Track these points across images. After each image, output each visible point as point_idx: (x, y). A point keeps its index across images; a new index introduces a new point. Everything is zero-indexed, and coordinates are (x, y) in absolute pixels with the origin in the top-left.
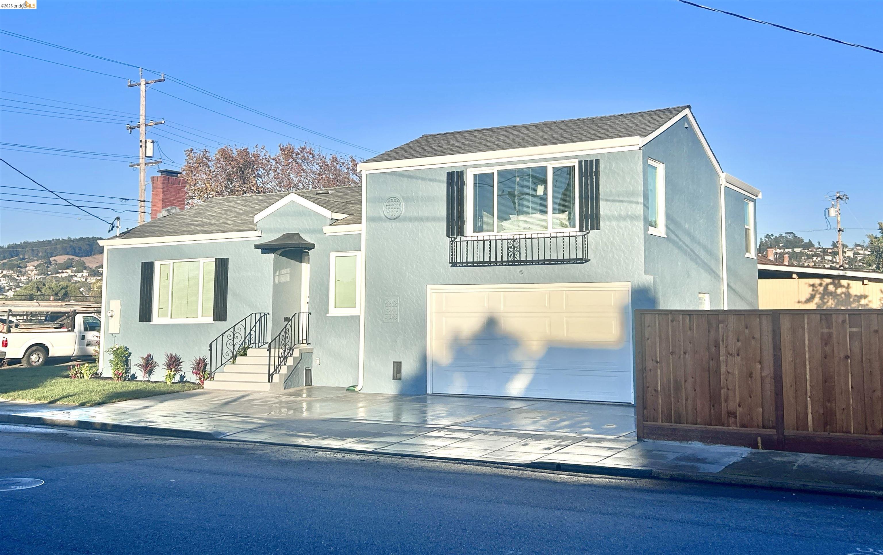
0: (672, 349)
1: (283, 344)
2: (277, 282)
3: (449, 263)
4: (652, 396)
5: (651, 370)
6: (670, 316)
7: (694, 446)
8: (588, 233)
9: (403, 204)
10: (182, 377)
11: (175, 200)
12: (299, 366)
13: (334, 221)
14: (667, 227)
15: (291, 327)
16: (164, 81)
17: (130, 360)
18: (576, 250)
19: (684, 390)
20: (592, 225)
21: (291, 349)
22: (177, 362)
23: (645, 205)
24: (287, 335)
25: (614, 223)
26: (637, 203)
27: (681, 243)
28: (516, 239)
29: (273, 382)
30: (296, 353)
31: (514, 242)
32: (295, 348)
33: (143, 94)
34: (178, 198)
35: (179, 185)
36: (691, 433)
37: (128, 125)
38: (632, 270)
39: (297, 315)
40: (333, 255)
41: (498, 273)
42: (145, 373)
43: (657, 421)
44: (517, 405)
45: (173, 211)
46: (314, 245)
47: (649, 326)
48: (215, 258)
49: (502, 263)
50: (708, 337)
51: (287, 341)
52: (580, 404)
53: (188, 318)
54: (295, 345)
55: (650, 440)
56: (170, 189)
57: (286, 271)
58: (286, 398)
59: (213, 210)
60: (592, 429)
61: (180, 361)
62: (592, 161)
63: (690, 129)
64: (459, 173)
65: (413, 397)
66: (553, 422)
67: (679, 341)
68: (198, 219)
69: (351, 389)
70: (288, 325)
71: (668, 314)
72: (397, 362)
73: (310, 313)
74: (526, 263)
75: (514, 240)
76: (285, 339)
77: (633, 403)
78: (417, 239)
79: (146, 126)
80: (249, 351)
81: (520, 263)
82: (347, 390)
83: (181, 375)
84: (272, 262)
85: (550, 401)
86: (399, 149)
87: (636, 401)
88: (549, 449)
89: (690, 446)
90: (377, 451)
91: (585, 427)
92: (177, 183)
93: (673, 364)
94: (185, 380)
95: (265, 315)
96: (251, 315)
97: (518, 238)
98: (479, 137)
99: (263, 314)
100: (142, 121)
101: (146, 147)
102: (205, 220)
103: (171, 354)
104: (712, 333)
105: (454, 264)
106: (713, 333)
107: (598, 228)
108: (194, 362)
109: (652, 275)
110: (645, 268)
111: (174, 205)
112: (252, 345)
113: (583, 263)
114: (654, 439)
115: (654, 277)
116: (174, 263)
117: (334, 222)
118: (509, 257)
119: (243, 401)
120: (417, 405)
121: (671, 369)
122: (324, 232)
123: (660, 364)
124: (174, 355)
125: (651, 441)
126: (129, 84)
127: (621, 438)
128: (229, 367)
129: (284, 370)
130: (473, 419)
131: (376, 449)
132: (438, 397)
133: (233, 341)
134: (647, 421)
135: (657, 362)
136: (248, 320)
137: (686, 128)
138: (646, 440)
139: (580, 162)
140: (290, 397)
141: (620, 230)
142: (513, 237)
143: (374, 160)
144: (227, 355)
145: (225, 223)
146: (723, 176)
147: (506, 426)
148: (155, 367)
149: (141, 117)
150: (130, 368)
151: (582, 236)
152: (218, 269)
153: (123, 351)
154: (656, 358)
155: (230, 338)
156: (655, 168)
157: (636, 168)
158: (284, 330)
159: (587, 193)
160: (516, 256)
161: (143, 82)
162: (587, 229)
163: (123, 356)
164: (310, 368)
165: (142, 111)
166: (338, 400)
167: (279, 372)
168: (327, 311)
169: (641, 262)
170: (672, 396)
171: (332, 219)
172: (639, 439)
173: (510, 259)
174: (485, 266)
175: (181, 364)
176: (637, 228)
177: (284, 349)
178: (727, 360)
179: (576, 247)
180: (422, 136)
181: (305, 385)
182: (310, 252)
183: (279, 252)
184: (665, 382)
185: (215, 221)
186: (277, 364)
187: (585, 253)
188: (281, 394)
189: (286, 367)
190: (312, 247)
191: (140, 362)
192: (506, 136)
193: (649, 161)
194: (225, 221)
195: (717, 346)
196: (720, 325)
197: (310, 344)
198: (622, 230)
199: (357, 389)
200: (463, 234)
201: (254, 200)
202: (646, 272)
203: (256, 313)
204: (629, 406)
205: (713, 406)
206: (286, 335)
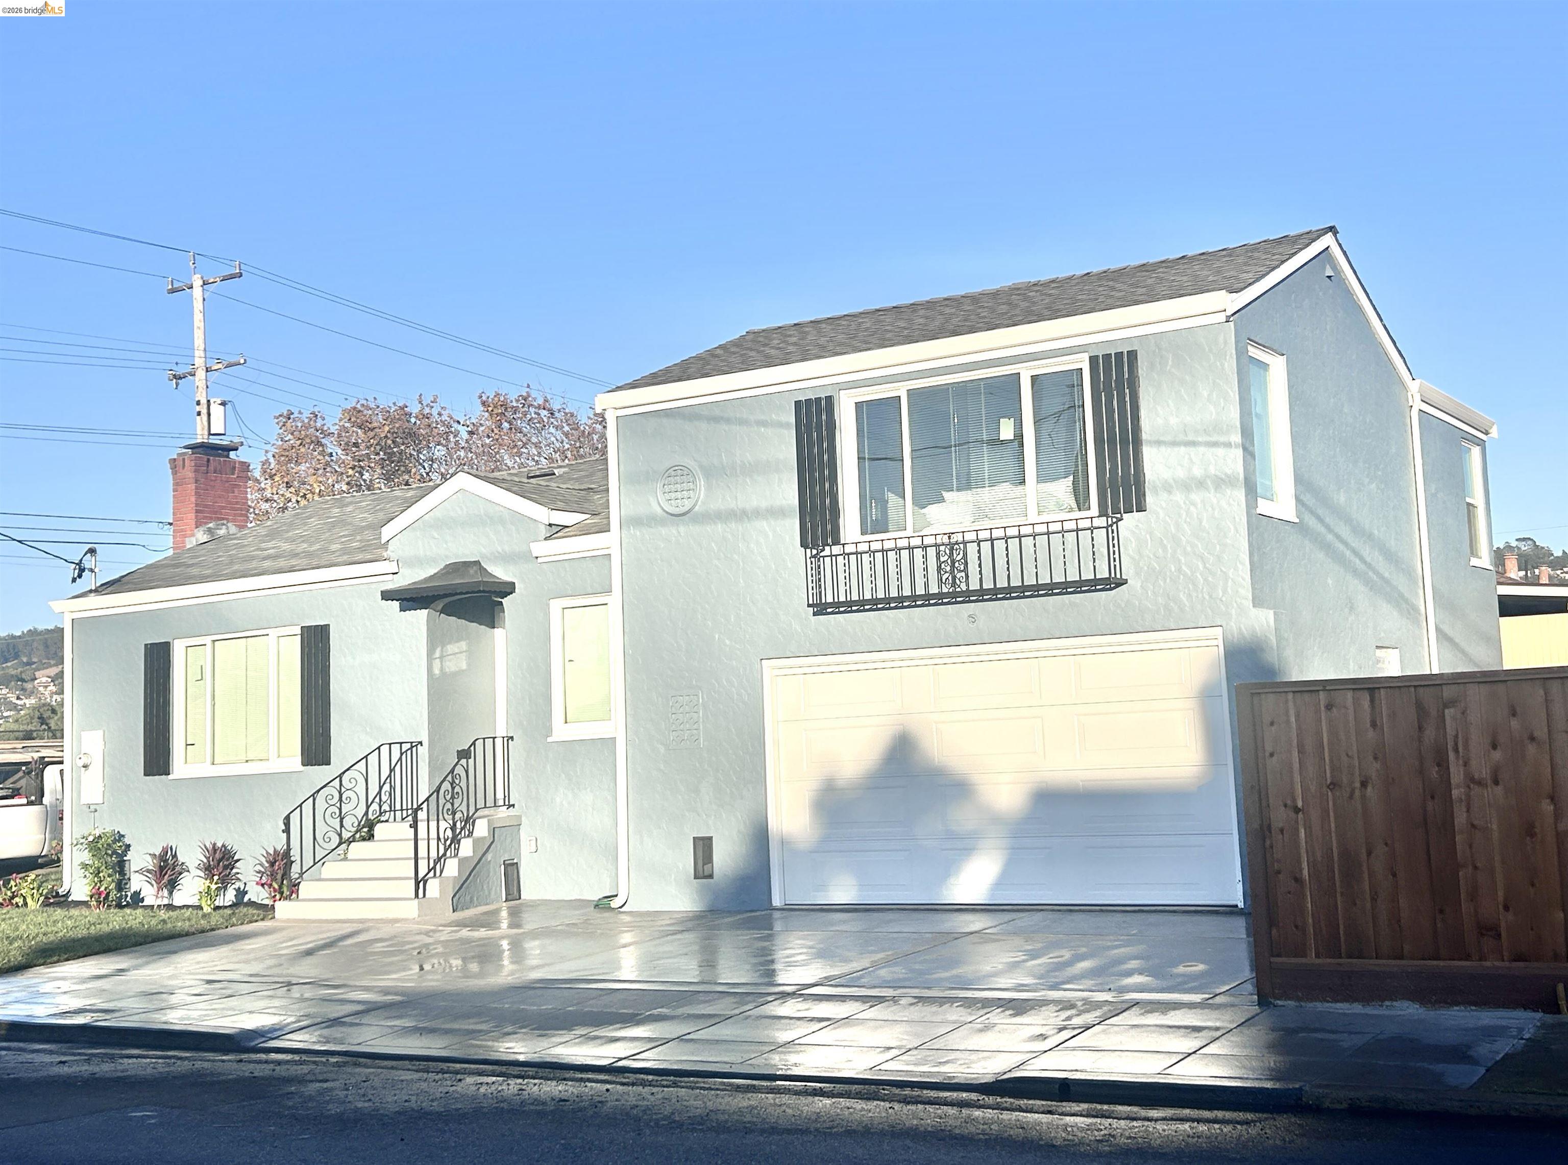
0: (1332, 776)
1: (448, 810)
2: (437, 671)
3: (809, 606)
4: (1289, 893)
5: (1282, 831)
6: (1322, 695)
7: (1400, 1013)
8: (1121, 519)
9: (702, 482)
10: (241, 893)
11: (223, 508)
12: (489, 856)
13: (555, 529)
14: (1298, 499)
15: (467, 772)
16: (241, 276)
17: (129, 860)
18: (1094, 559)
19: (1366, 876)
20: (1128, 501)
21: (469, 821)
22: (228, 860)
23: (1245, 449)
24: (457, 789)
25: (1179, 497)
26: (1228, 445)
27: (1330, 537)
28: (957, 543)
29: (427, 896)
30: (481, 829)
31: (952, 550)
32: (480, 818)
33: (198, 305)
34: (230, 503)
35: (233, 474)
36: (1388, 980)
37: (171, 372)
38: (1224, 599)
39: (479, 743)
40: (556, 605)
41: (919, 623)
42: (160, 889)
43: (1304, 955)
44: (976, 923)
45: (222, 532)
46: (513, 584)
47: (1272, 724)
48: (300, 627)
49: (928, 600)
50: (1420, 741)
51: (457, 803)
52: (1119, 915)
53: (249, 763)
54: (477, 810)
55: (1289, 1002)
56: (212, 483)
57: (458, 648)
58: (453, 932)
59: (305, 524)
60: (1150, 978)
61: (235, 858)
62: (1119, 355)
63: (1336, 279)
64: (823, 403)
65: (739, 917)
66: (1056, 963)
67: (1347, 755)
68: (270, 545)
69: (603, 904)
70: (459, 766)
71: (1318, 691)
72: (703, 839)
73: (512, 738)
74: (982, 595)
75: (952, 546)
76: (453, 797)
77: (1241, 905)
78: (736, 557)
79: (207, 371)
80: (379, 830)
81: (968, 597)
82: (596, 906)
83: (238, 890)
84: (424, 628)
85: (1053, 910)
86: (691, 360)
87: (1249, 903)
88: (1043, 1037)
89: (1387, 1013)
90: (620, 1064)
91: (1129, 973)
92: (228, 470)
93: (1335, 813)
94: (246, 899)
95: (412, 747)
96: (379, 748)
97: (960, 539)
98: (868, 325)
99: (409, 746)
100: (199, 362)
101: (209, 415)
102: (286, 546)
103: (215, 844)
104: (1427, 732)
105: (820, 608)
106: (1430, 733)
107: (1141, 509)
108: (263, 860)
109: (1269, 608)
110: (1253, 593)
111: (223, 519)
112: (388, 814)
113: (1111, 589)
114: (1299, 999)
115: (1275, 613)
116: (214, 641)
117: (556, 531)
118: (943, 585)
119: (351, 945)
120: (745, 936)
121: (1333, 825)
122: (535, 555)
123: (1303, 813)
124: (219, 845)
125: (1291, 1003)
126: (170, 287)
127: (1218, 1000)
128: (331, 869)
129: (452, 868)
130: (869, 966)
131: (621, 1059)
132: (798, 913)
133: (340, 809)
134: (1279, 956)
135: (1297, 810)
136: (373, 758)
137: (1329, 277)
138: (1280, 1003)
139: (1093, 360)
140: (461, 930)
141: (1192, 508)
142: (949, 537)
143: (634, 385)
144: (327, 840)
145: (325, 550)
146: (1414, 387)
147: (946, 979)
148: (181, 874)
149: (197, 353)
150: (129, 879)
151: (1107, 528)
152: (306, 650)
153: (109, 841)
154: (1294, 800)
155: (331, 802)
156: (1265, 366)
157: (1222, 365)
158: (449, 778)
159: (1111, 429)
160: (957, 581)
161: (197, 282)
162: (1116, 510)
163: (110, 852)
164: (515, 861)
165: (199, 342)
166: (569, 932)
167: (441, 872)
168: (549, 732)
169: (1244, 579)
170: (1339, 890)
171: (550, 525)
172: (1263, 1002)
173: (945, 590)
174: (890, 608)
175: (237, 865)
176: (1231, 500)
177: (451, 822)
178: (1468, 797)
179: (1094, 553)
180: (745, 333)
181: (504, 899)
182: (505, 601)
183: (440, 605)
184: (1320, 859)
185: (305, 545)
186: (434, 854)
187: (1115, 566)
188: (443, 922)
189: (456, 860)
190: (508, 589)
191: (147, 864)
192: (927, 318)
193: (1249, 348)
194: (326, 545)
195: (1442, 763)
196: (1447, 711)
197: (513, 806)
198: (1196, 508)
199: (615, 903)
200: (836, 542)
201: (397, 498)
202: (1257, 602)
203: (390, 744)
204: (1231, 913)
205: (1441, 911)
206: (453, 788)
